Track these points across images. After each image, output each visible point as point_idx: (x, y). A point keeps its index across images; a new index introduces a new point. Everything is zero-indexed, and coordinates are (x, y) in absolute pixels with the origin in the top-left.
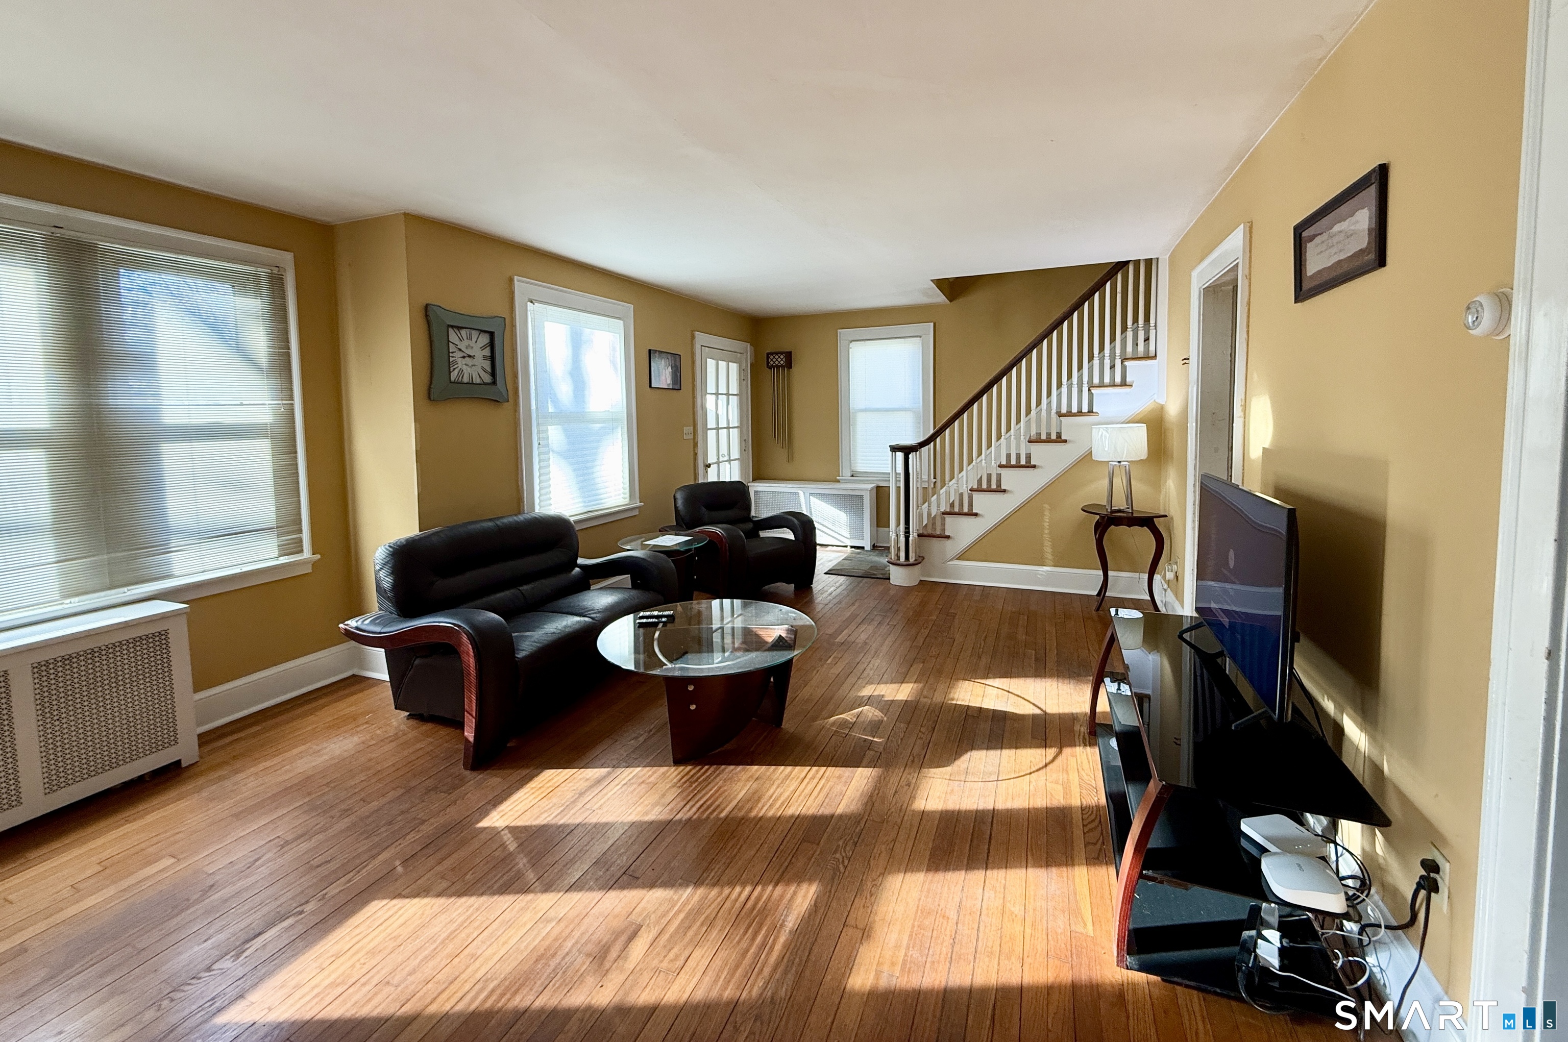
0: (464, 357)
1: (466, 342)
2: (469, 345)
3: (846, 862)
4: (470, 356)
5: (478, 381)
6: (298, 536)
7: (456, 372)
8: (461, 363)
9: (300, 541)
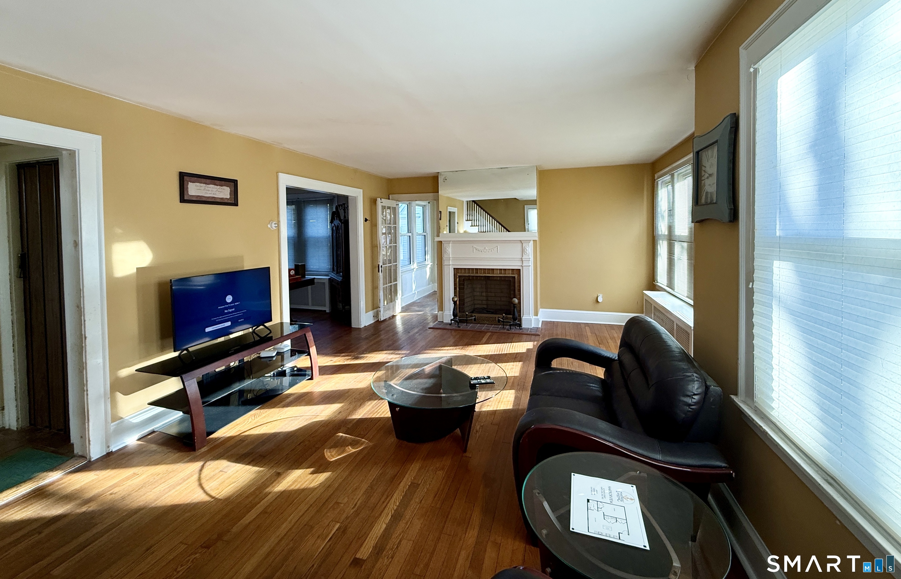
0: (708, 178)
1: (710, 161)
4: (710, 175)
7: (705, 195)
8: (707, 185)
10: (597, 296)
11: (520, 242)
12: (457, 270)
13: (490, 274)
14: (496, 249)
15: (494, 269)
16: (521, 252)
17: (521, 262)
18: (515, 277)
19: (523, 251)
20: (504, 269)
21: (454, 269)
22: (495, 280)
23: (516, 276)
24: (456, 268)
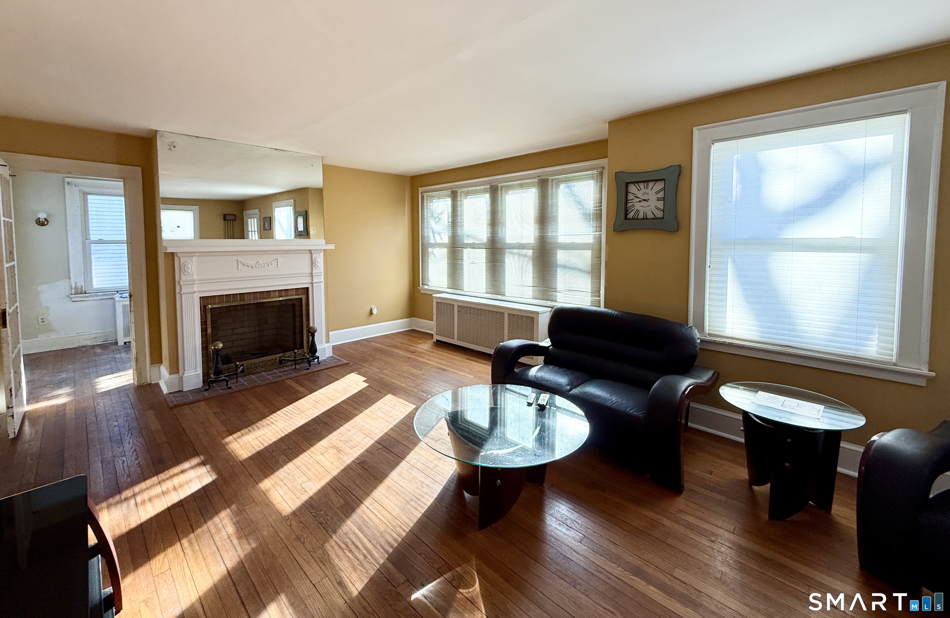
0: (640, 201)
1: (643, 191)
2: (645, 192)
3: (314, 514)
4: (645, 200)
5: (652, 216)
6: (599, 298)
7: (633, 212)
8: (638, 206)
9: (600, 301)
10: (370, 308)
11: (308, 252)
12: (204, 301)
13: (264, 298)
14: (275, 263)
15: (270, 291)
16: (310, 265)
17: (310, 278)
18: (301, 299)
19: (313, 263)
20: (285, 290)
21: (200, 297)
22: (273, 306)
23: (304, 297)
24: (203, 297)
